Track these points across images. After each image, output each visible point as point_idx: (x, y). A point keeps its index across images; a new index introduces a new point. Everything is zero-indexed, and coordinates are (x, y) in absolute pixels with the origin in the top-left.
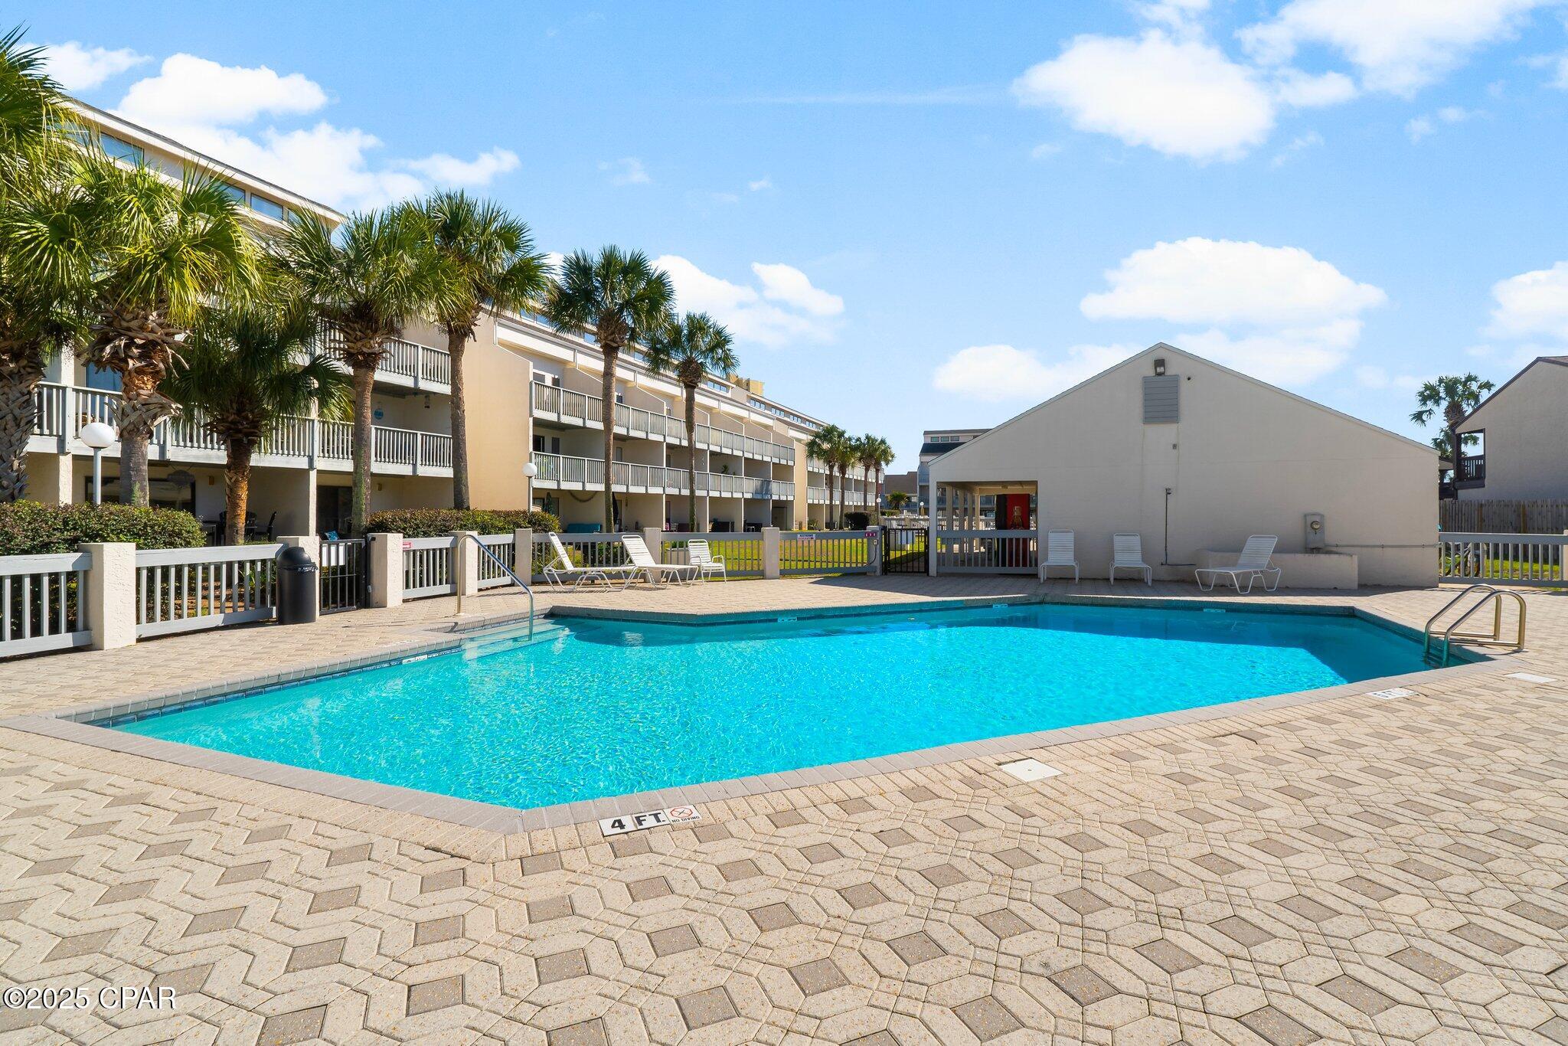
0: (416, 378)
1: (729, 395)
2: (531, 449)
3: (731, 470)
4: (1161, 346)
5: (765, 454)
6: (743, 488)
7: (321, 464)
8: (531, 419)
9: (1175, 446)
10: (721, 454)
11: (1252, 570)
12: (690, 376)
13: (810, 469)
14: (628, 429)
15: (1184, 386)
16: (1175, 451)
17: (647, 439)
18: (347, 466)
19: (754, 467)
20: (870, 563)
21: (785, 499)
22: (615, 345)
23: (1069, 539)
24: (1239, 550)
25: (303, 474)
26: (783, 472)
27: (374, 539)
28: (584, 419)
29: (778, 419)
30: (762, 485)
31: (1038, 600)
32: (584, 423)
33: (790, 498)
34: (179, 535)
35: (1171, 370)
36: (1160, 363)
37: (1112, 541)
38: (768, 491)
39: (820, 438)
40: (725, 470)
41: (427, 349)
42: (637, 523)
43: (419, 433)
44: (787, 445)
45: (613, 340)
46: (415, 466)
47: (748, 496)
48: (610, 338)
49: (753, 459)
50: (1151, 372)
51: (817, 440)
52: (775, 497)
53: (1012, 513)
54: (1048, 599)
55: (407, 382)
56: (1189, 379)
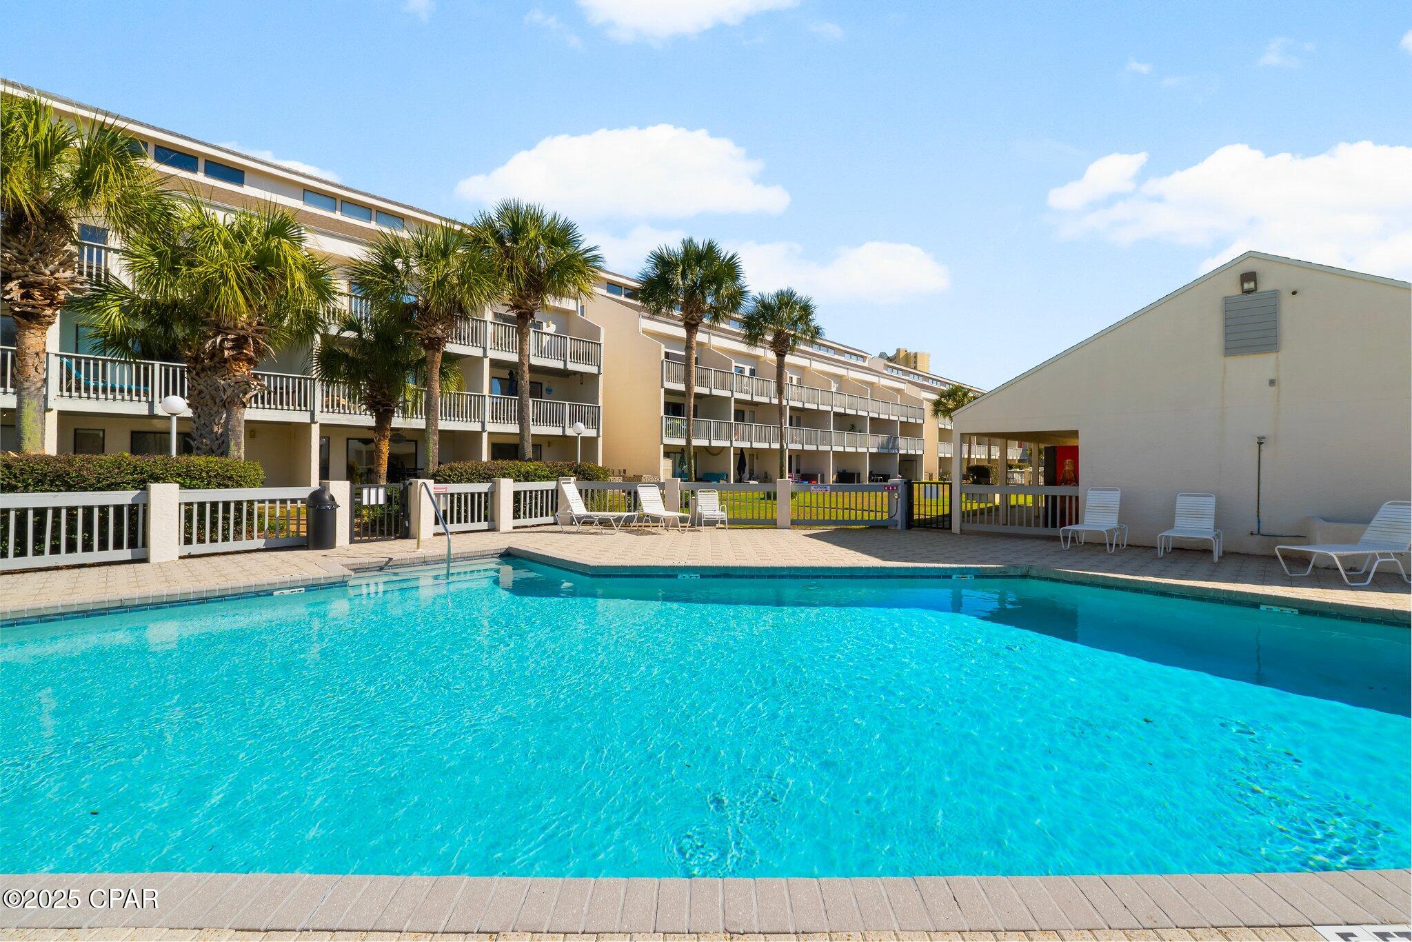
0: (565, 362)
1: (866, 364)
2: (662, 414)
3: (858, 428)
4: (1250, 255)
5: (894, 414)
6: (869, 444)
7: (491, 427)
8: (663, 390)
9: (1272, 383)
10: (845, 415)
11: (1376, 552)
12: (782, 346)
13: (942, 426)
14: (752, 395)
15: (1287, 303)
16: (1273, 389)
17: (771, 403)
18: (514, 428)
19: (878, 425)
20: (890, 517)
21: (913, 452)
22: (693, 322)
23: (1114, 499)
24: (1365, 520)
25: (477, 435)
26: (911, 430)
27: (411, 484)
28: (711, 389)
29: (911, 382)
30: (888, 441)
31: (1019, 573)
32: (711, 391)
33: (919, 452)
34: (230, 478)
35: (1265, 285)
36: (1249, 277)
37: (1174, 503)
38: (895, 447)
39: (945, 397)
40: (852, 429)
41: (574, 339)
42: (766, 473)
43: (567, 403)
44: (917, 405)
45: (691, 319)
46: (564, 428)
47: (874, 450)
48: (689, 317)
49: (879, 419)
50: (1236, 291)
51: (943, 399)
52: (902, 452)
53: (1064, 467)
54: (1033, 573)
55: (559, 365)
56: (1294, 293)
